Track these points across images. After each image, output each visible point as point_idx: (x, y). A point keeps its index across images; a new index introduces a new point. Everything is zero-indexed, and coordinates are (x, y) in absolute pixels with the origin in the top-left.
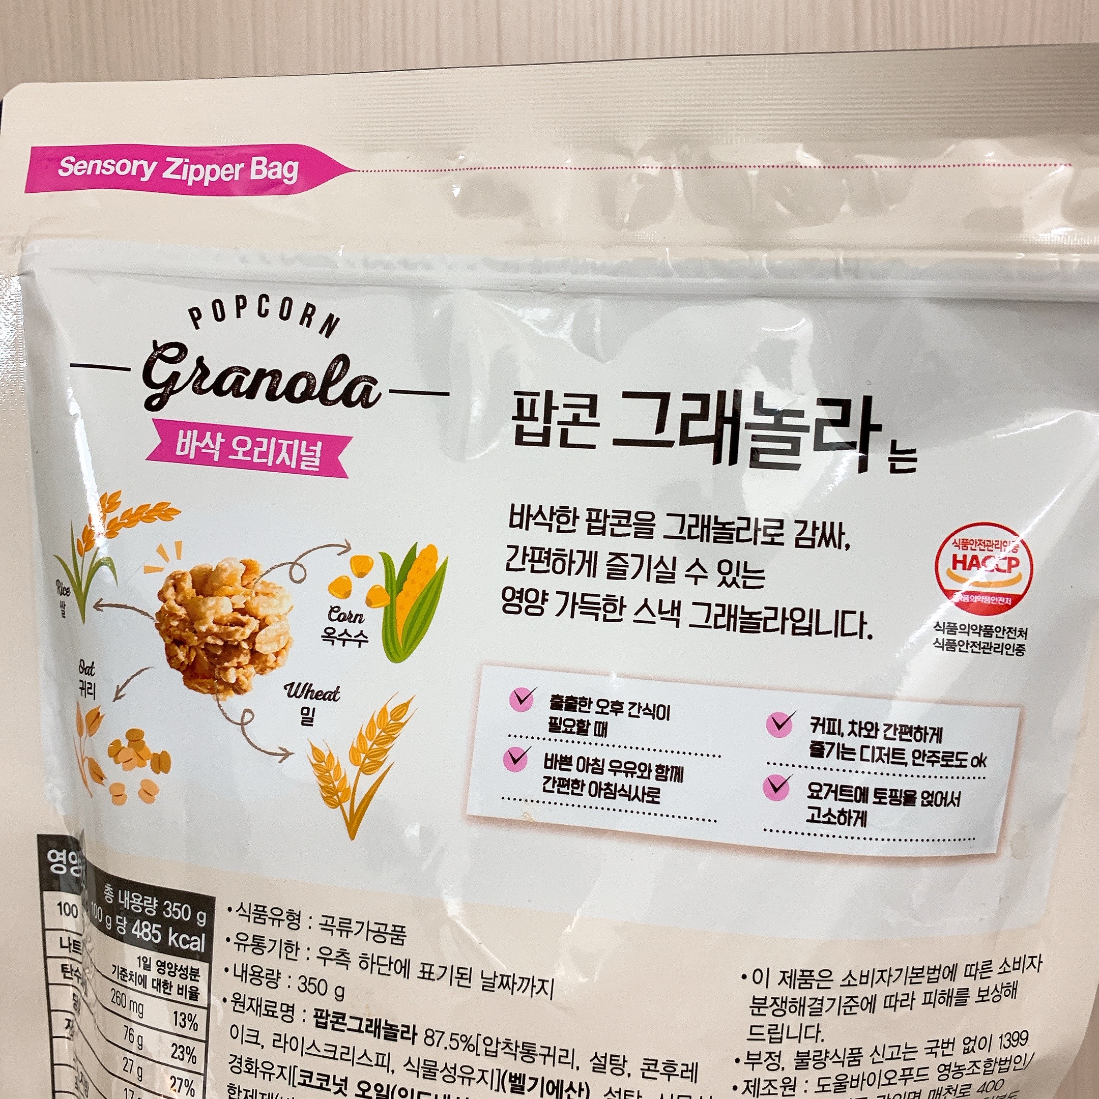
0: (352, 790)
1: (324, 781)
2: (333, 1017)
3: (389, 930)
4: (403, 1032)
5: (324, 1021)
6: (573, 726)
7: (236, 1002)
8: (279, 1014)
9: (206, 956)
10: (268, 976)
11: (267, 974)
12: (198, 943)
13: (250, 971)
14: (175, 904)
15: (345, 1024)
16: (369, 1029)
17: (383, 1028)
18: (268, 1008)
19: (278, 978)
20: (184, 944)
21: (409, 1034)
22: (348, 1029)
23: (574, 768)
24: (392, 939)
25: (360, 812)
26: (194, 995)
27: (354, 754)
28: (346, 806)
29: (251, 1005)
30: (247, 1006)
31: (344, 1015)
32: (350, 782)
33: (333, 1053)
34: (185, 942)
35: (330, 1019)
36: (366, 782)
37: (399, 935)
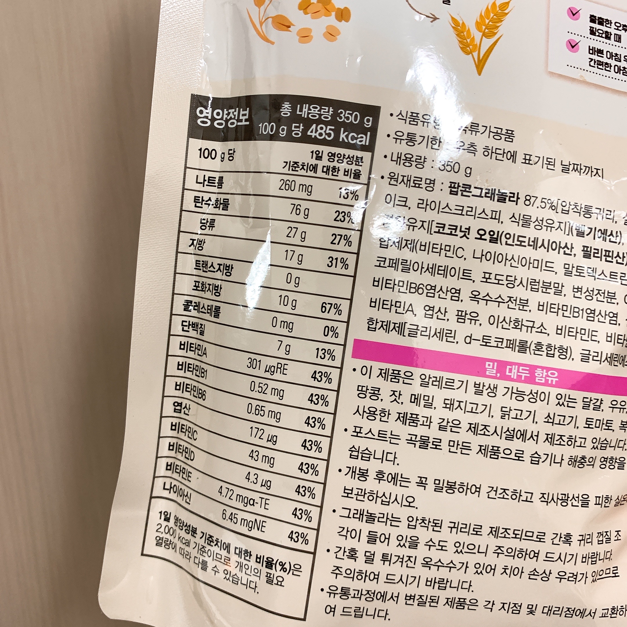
0: (478, 45)
1: (461, 38)
2: (463, 187)
3: (504, 132)
4: (510, 197)
5: (456, 190)
6: (603, 34)
7: (391, 179)
8: (424, 185)
9: (370, 148)
10: (417, 160)
11: (416, 159)
12: (364, 139)
13: (403, 157)
14: (347, 112)
15: (471, 192)
16: (487, 195)
17: (497, 195)
18: (415, 182)
19: (424, 161)
20: (352, 140)
21: (514, 198)
22: (473, 195)
23: (605, 56)
24: (506, 138)
25: (484, 60)
26: (357, 175)
27: (478, 25)
28: (475, 54)
29: (403, 180)
30: (399, 181)
31: (470, 186)
32: (477, 41)
33: (461, 211)
34: (353, 138)
35: (460, 188)
36: (487, 43)
37: (510, 135)
